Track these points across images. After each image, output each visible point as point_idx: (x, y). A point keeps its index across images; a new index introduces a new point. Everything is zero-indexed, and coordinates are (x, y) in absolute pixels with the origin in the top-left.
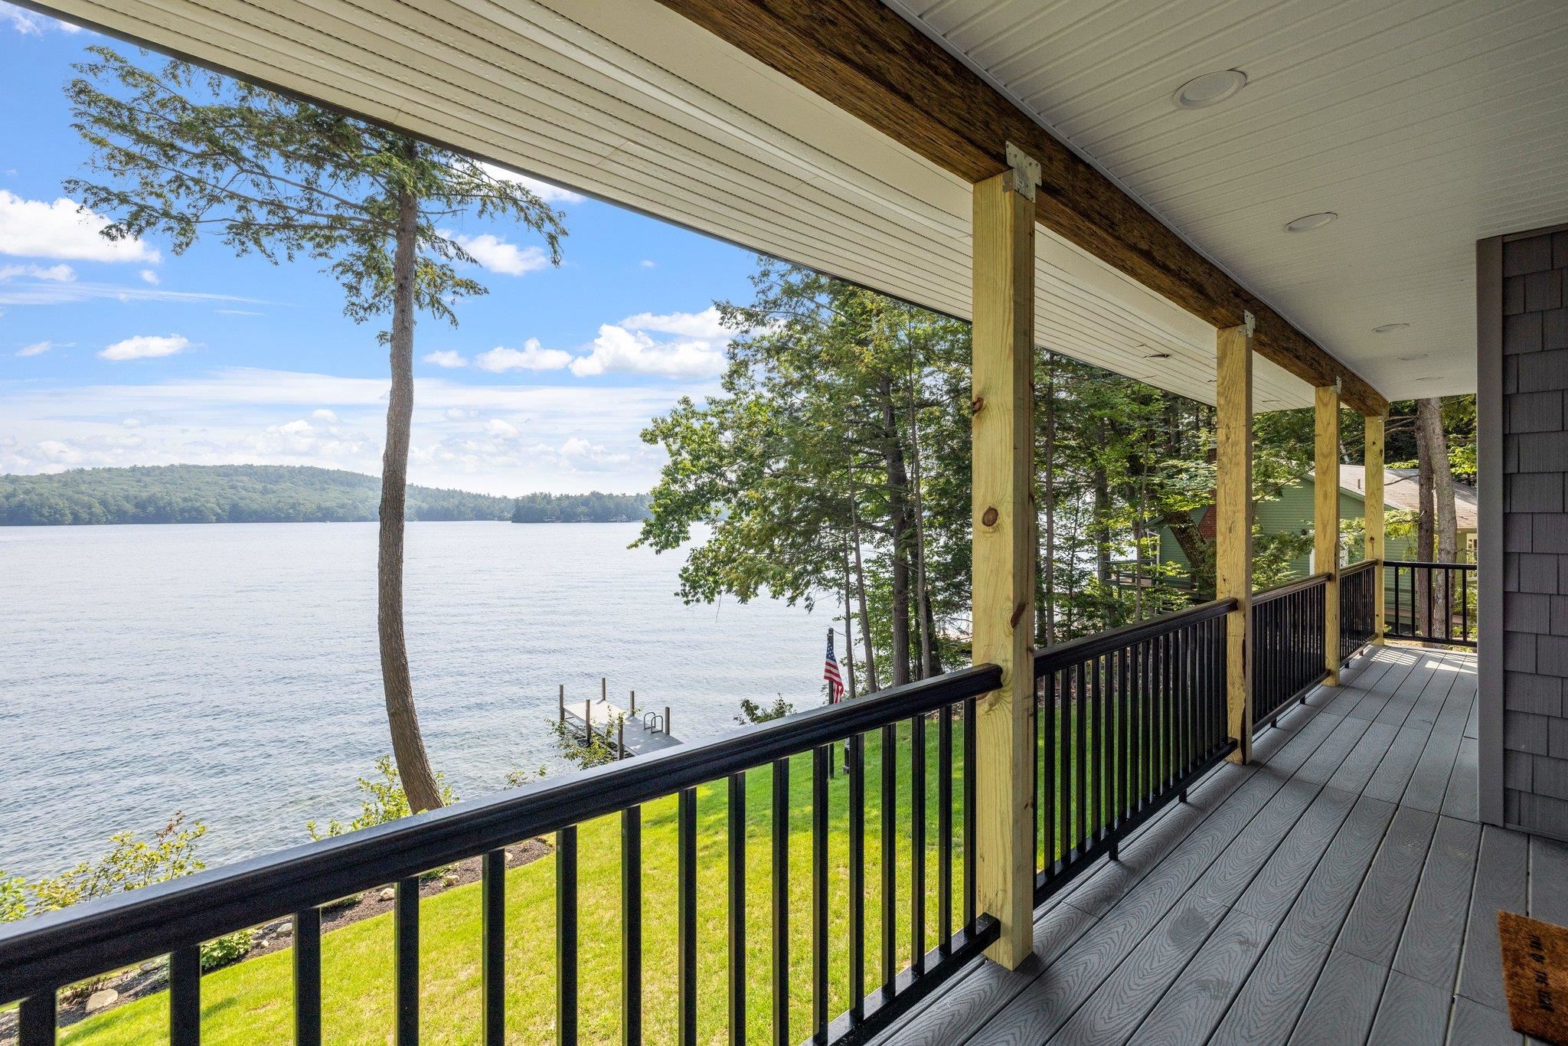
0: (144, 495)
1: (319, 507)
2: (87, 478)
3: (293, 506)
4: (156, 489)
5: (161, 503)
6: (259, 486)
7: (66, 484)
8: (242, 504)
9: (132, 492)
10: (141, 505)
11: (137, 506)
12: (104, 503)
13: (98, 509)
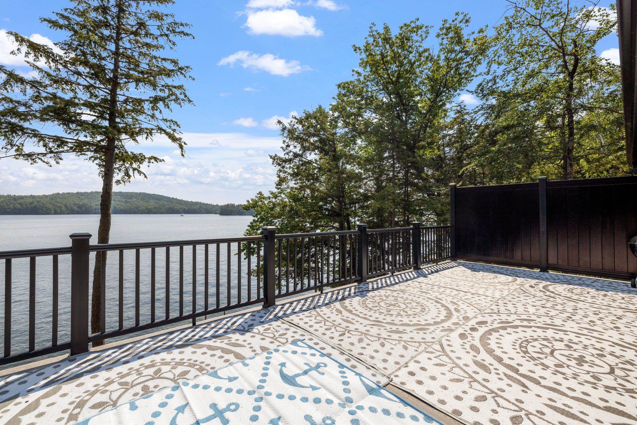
0: (81, 203)
1: (146, 208)
2: (60, 196)
3: (137, 208)
4: (86, 201)
5: (87, 206)
6: (124, 200)
7: (52, 199)
8: (117, 207)
9: (77, 202)
10: (80, 207)
11: (78, 207)
12: (66, 206)
13: (64, 209)
